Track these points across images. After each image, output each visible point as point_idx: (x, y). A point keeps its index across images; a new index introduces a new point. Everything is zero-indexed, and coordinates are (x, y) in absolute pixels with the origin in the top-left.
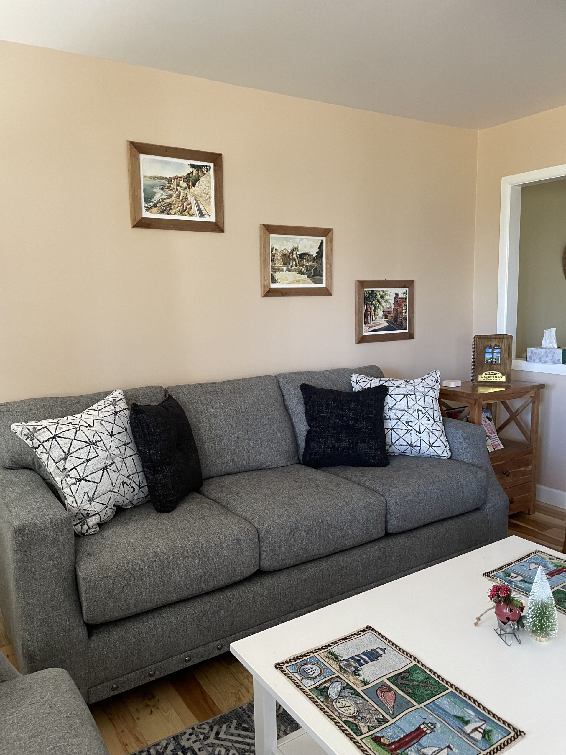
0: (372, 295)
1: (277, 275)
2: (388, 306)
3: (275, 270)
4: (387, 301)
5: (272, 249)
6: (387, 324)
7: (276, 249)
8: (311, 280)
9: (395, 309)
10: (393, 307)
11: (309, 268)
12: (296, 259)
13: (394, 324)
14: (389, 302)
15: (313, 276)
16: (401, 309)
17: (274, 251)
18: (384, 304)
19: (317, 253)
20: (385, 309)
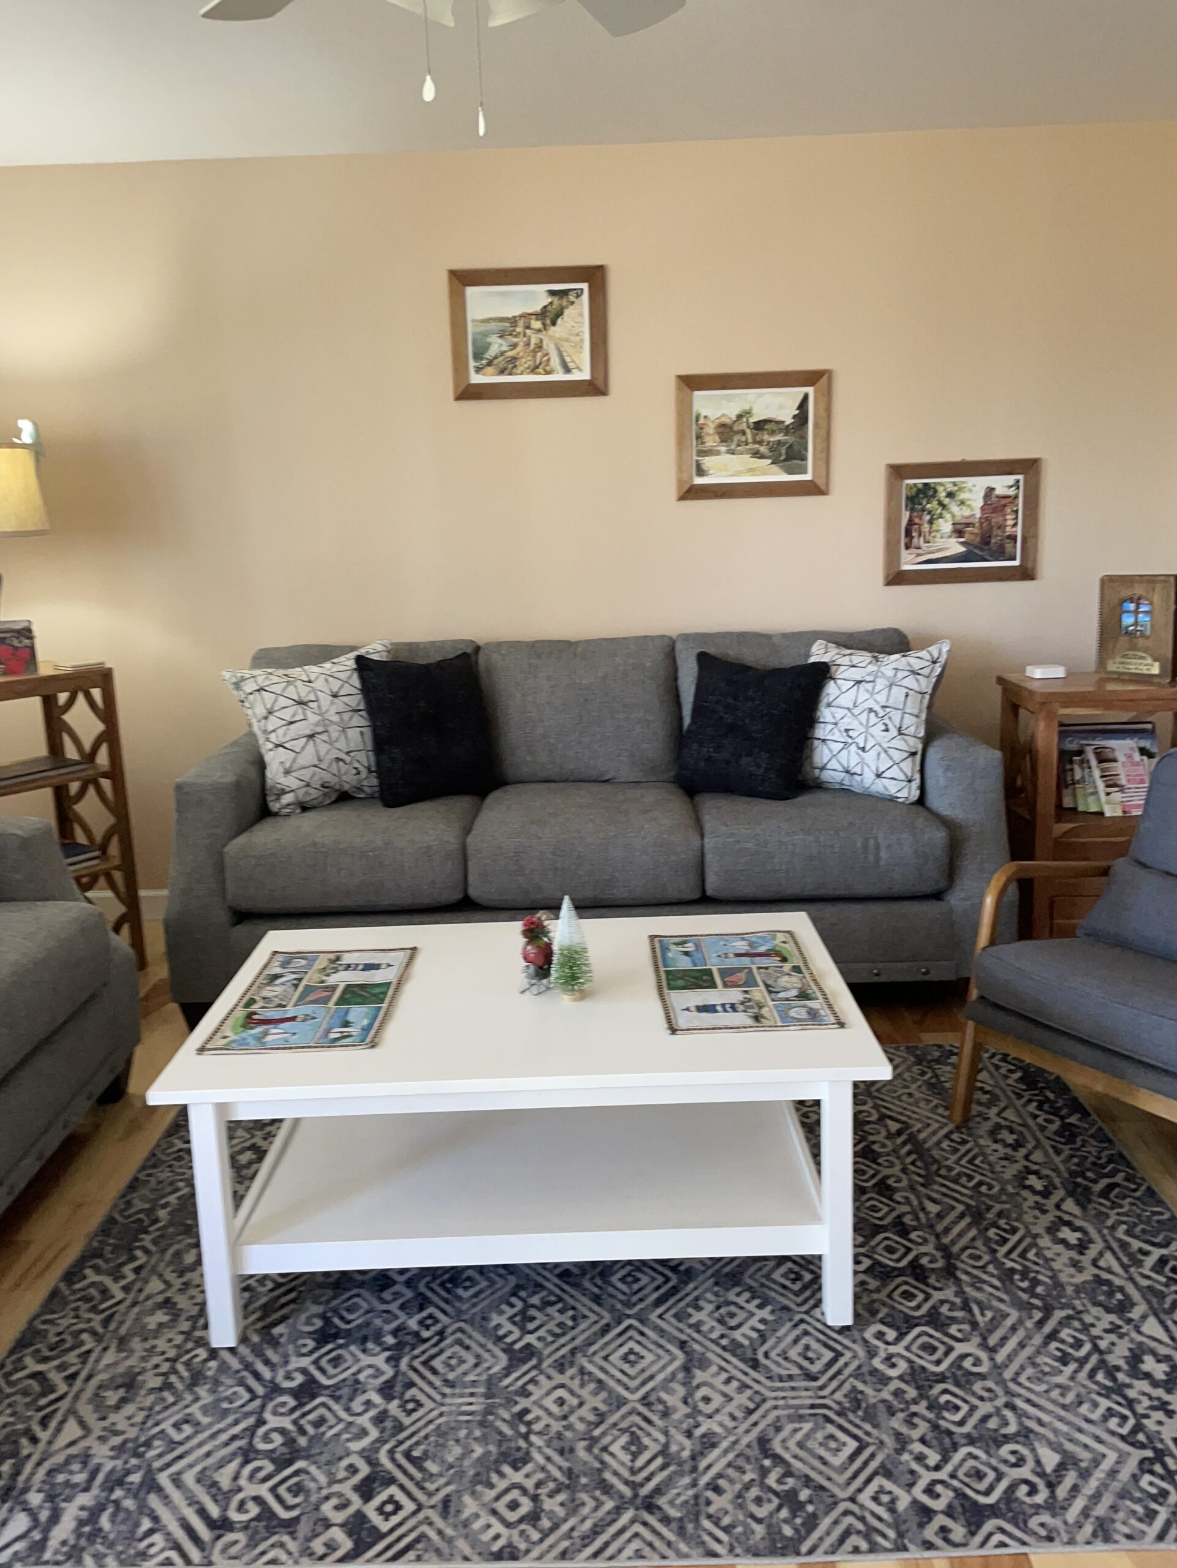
0: (928, 491)
1: (708, 462)
2: (967, 512)
3: (703, 453)
4: (962, 503)
5: (698, 418)
6: (962, 549)
7: (705, 417)
8: (781, 467)
9: (985, 520)
10: (978, 515)
11: (774, 448)
12: (748, 431)
13: (981, 549)
14: (969, 506)
15: (785, 460)
16: (1001, 519)
17: (702, 421)
18: (954, 508)
19: (794, 417)
20: (958, 519)
